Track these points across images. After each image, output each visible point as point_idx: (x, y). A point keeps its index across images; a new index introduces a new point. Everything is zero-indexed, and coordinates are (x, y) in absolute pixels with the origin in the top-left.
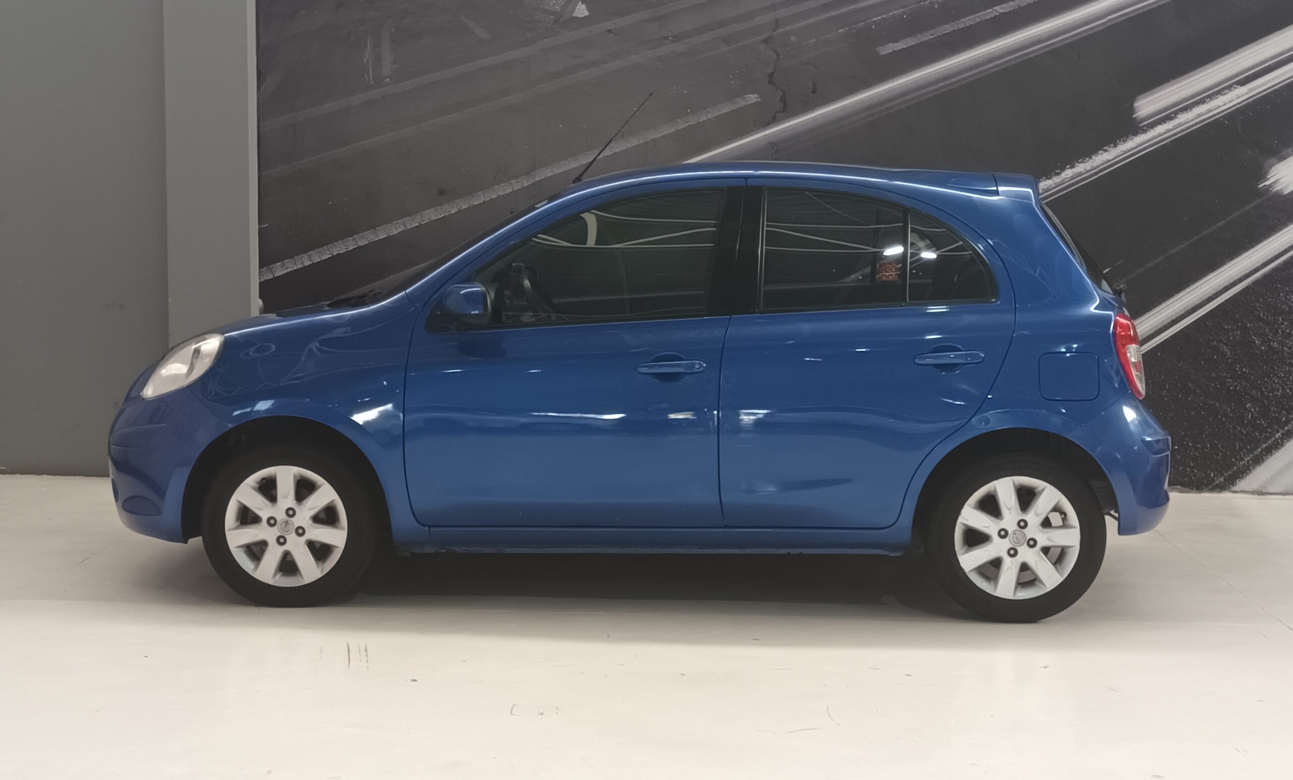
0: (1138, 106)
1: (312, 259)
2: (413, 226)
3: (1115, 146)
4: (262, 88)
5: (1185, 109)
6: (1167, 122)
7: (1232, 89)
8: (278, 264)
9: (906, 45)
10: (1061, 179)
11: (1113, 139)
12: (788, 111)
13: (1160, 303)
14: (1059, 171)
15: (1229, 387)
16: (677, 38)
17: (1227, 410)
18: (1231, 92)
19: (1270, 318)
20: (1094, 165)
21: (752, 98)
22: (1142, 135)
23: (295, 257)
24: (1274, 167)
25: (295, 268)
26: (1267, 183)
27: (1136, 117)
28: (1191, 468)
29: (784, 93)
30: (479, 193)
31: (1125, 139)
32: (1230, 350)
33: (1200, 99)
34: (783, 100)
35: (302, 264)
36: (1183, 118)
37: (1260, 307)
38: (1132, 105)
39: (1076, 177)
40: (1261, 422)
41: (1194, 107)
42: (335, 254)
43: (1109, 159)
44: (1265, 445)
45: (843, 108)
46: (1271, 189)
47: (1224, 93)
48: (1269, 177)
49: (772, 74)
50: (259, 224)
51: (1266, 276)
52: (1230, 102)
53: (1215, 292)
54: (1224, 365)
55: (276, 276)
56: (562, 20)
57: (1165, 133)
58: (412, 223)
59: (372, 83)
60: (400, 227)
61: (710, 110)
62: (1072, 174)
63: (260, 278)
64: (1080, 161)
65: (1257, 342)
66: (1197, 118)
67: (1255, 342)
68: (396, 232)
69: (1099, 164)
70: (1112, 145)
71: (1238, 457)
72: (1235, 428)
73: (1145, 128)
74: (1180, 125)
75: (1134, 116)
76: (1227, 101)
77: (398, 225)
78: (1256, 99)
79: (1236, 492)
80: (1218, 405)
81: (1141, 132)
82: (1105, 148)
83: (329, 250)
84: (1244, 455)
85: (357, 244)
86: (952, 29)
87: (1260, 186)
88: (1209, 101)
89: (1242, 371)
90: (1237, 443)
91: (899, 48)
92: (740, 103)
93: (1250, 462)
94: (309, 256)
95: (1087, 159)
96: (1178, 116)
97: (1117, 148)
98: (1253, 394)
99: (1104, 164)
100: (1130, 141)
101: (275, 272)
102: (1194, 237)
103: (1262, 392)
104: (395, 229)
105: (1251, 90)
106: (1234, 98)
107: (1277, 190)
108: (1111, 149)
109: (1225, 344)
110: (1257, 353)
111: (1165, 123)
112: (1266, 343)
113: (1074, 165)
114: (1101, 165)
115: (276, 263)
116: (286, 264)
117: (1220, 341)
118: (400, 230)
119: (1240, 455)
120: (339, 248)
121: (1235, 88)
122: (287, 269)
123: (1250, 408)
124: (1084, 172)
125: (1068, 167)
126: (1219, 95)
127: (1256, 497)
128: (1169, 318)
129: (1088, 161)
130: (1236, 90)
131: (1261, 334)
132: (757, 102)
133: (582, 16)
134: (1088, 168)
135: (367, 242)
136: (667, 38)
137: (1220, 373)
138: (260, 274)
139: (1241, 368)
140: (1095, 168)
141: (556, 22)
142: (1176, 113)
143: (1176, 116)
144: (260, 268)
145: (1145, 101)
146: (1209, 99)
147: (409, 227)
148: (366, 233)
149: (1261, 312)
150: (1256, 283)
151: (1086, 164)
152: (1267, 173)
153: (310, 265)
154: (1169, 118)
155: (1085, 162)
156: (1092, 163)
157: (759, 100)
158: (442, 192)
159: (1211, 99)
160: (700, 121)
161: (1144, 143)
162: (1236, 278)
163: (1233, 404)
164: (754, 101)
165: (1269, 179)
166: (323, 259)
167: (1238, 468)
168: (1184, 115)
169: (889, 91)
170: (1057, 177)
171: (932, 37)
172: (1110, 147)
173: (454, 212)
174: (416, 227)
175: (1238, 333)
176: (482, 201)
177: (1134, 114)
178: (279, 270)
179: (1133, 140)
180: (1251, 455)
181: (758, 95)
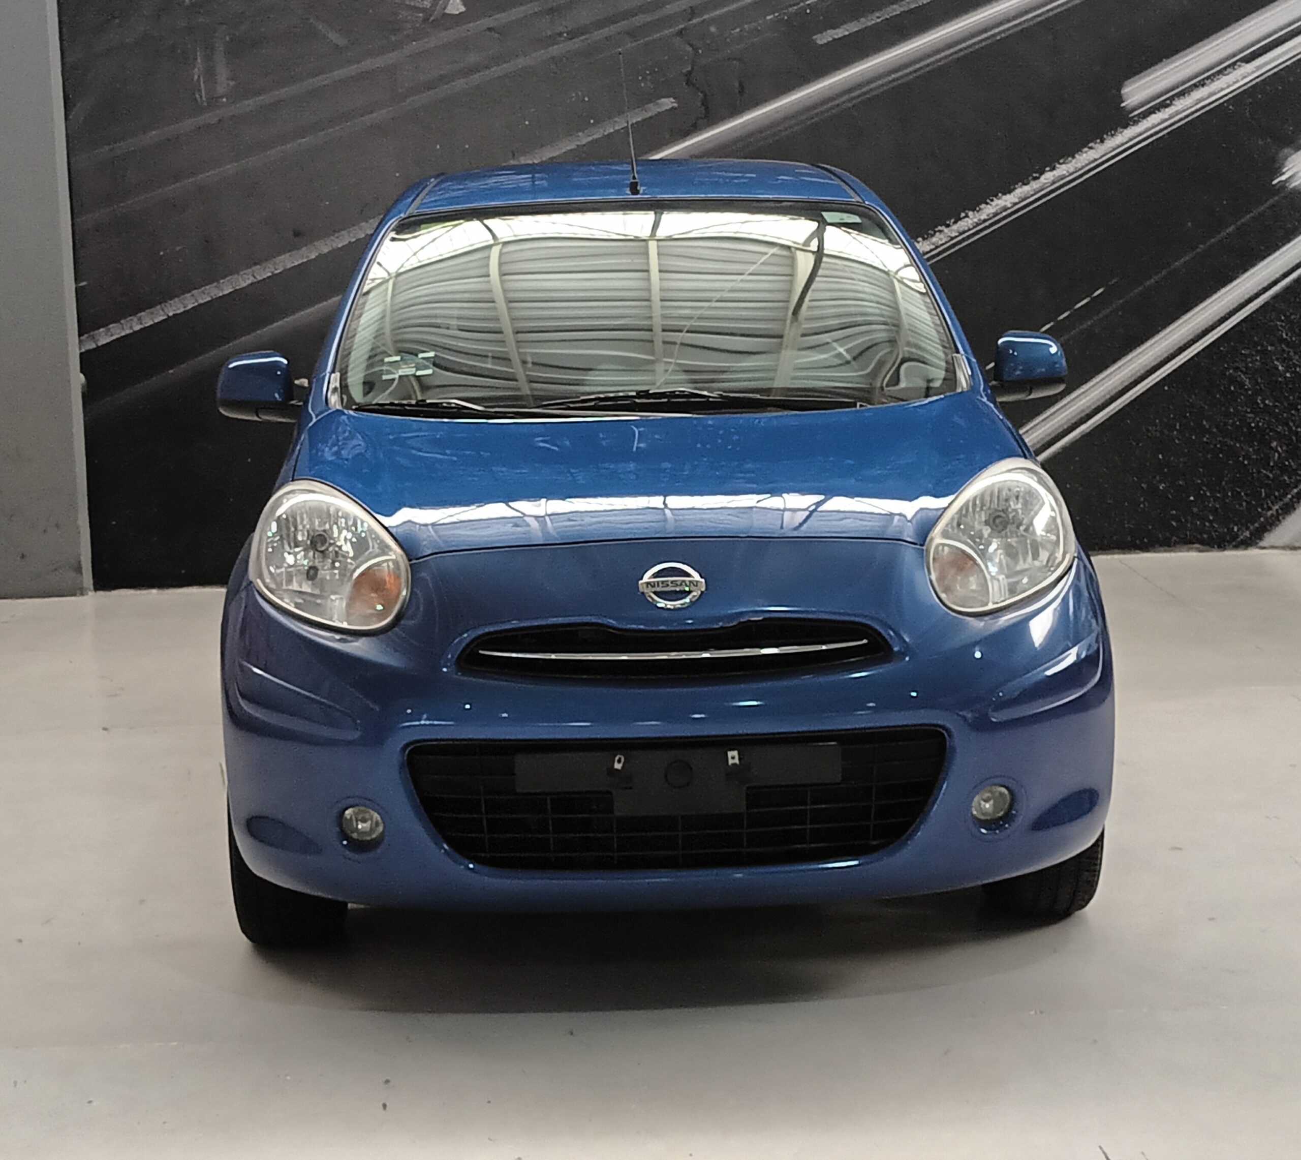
0: (1126, 93)
1: (143, 322)
2: (265, 277)
3: (1102, 141)
4: (71, 117)
5: (1182, 94)
6: (1162, 110)
7: (1236, 67)
8: (102, 330)
9: (847, 30)
10: (1041, 185)
11: (1099, 134)
12: (710, 118)
13: (1164, 327)
14: (1037, 175)
15: (1250, 424)
16: (573, 35)
17: (1249, 451)
18: (1235, 72)
19: (1294, 339)
20: (1079, 165)
21: (668, 103)
22: (1133, 128)
23: (122, 321)
24: (1289, 159)
25: (123, 334)
26: (1283, 178)
27: (1124, 107)
28: (1210, 522)
29: (705, 95)
30: (343, 232)
31: (1113, 132)
32: (1250, 378)
33: (1199, 82)
34: (704, 103)
35: (131, 328)
36: (1180, 104)
37: (1282, 326)
38: (1119, 90)
39: (1059, 181)
40: (1289, 463)
41: (1192, 91)
42: (171, 314)
43: (1096, 157)
44: (1295, 491)
45: (776, 111)
46: (1287, 185)
47: (1226, 72)
48: (1284, 170)
49: (690, 72)
50: (76, 283)
51: (1287, 289)
52: (1235, 83)
53: (1228, 311)
54: (1242, 397)
55: (100, 344)
56: (432, 19)
57: (1159, 124)
58: (262, 273)
59: (205, 104)
60: (249, 279)
61: (616, 119)
62: (1052, 178)
63: (80, 349)
64: (1061, 161)
65: (1280, 368)
66: (1197, 104)
67: (1277, 369)
68: (244, 285)
69: (1084, 164)
70: (1098, 141)
71: (1265, 506)
72: (1259, 472)
73: (1136, 118)
74: (1177, 113)
75: (1123, 105)
76: (1231, 83)
77: (247, 277)
78: (1265, 79)
79: (1264, 548)
80: (1238, 445)
81: (1132, 123)
82: (1091, 145)
83: (163, 310)
84: (1272, 503)
85: (197, 301)
86: (902, 9)
87: (1275, 182)
88: (1210, 83)
89: (1265, 405)
90: (1263, 490)
91: (840, 35)
92: (653, 110)
93: (1280, 511)
94: (140, 319)
95: (1070, 159)
96: (1174, 102)
97: (1105, 144)
98: (1279, 430)
99: (1090, 163)
100: (1120, 135)
101: (98, 340)
102: (1201, 246)
103: (1290, 428)
104: (243, 280)
105: (1258, 68)
106: (1240, 78)
107: (1296, 186)
108: (1097, 145)
109: (1241, 371)
110: (1280, 382)
111: (1159, 111)
112: (1291, 368)
113: (1055, 166)
114: (1087, 165)
115: (99, 328)
116: (112, 330)
117: (1237, 369)
118: (249, 282)
119: (1267, 504)
120: (175, 308)
121: (1240, 66)
122: (112, 335)
123: (1276, 447)
124: (1067, 174)
125: (1048, 169)
126: (1221, 76)
127: (1289, 552)
128: (1175, 345)
129: (1071, 161)
130: (1242, 69)
131: (1285, 359)
132: (673, 108)
133: (457, 13)
134: (1072, 170)
135: (209, 299)
136: (560, 34)
137: (1239, 408)
138: (80, 342)
139: (1263, 401)
140: (1080, 169)
141: (426, 20)
142: (1172, 98)
143: (1171, 102)
144: (80, 335)
145: (1133, 87)
146: (1210, 81)
147: (259, 278)
148: (207, 287)
149: (1282, 332)
150: (1275, 297)
151: (1069, 165)
152: (1282, 166)
153: (141, 329)
154: (1164, 105)
155: (1068, 163)
156: (1076, 163)
157: (676, 105)
158: (297, 234)
159: (1213, 81)
160: (606, 133)
161: (1135, 138)
162: (1252, 293)
163: (1256, 444)
164: (670, 106)
165: (1284, 173)
166: (156, 321)
167: (1266, 519)
168: (1181, 101)
169: (830, 87)
170: (1037, 181)
171: (879, 20)
172: (1096, 143)
173: (313, 257)
174: (269, 277)
175: (1258, 358)
176: (346, 243)
177: (1123, 102)
178: (104, 337)
179: (1123, 134)
180: (1281, 503)
181: (674, 98)
